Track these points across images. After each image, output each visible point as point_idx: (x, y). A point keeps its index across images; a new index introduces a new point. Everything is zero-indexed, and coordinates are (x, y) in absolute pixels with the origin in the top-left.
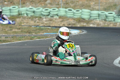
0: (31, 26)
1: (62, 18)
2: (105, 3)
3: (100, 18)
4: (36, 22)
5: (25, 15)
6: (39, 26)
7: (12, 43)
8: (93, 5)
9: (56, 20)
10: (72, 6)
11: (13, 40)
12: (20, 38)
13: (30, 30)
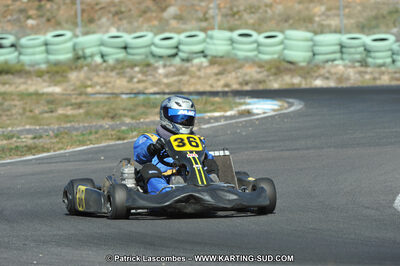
0: (116, 95)
1: (220, 64)
2: (359, 8)
3: (345, 56)
4: (135, 80)
5: (98, 59)
6: (144, 93)
7: (58, 152)
8: (319, 16)
9: (199, 70)
10: (251, 21)
11: (60, 145)
12: (83, 135)
13: (114, 109)
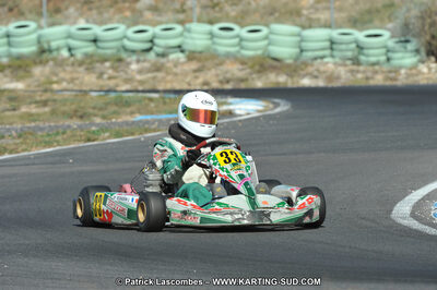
0: (84, 92)
1: (199, 60)
2: (351, 1)
6: (115, 91)
7: (22, 154)
8: (308, 9)
9: (175, 66)
10: (233, 14)
12: (49, 135)
13: (83, 108)
